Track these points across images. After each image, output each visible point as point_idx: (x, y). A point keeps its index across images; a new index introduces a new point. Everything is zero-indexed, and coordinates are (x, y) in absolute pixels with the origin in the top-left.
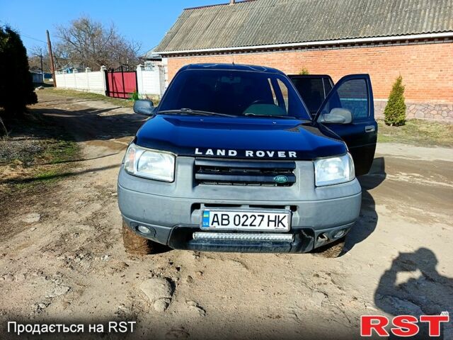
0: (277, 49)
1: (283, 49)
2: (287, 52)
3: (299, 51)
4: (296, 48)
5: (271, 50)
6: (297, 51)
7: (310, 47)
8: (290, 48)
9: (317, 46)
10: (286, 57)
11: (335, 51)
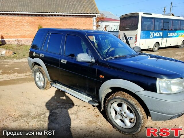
0: (18, 15)
1: (22, 15)
2: (24, 16)
3: (30, 16)
4: (29, 15)
5: (15, 14)
6: (29, 16)
7: (36, 15)
8: (25, 15)
9: (39, 15)
10: (24, 19)
11: (48, 17)
